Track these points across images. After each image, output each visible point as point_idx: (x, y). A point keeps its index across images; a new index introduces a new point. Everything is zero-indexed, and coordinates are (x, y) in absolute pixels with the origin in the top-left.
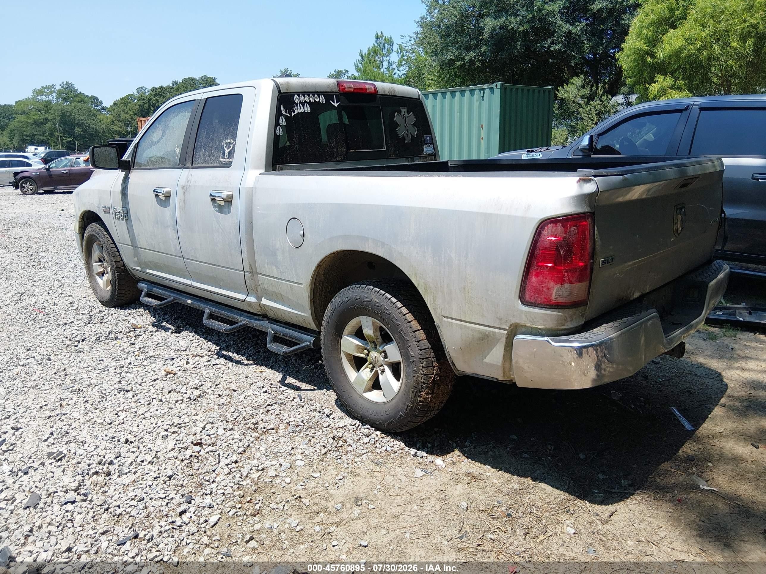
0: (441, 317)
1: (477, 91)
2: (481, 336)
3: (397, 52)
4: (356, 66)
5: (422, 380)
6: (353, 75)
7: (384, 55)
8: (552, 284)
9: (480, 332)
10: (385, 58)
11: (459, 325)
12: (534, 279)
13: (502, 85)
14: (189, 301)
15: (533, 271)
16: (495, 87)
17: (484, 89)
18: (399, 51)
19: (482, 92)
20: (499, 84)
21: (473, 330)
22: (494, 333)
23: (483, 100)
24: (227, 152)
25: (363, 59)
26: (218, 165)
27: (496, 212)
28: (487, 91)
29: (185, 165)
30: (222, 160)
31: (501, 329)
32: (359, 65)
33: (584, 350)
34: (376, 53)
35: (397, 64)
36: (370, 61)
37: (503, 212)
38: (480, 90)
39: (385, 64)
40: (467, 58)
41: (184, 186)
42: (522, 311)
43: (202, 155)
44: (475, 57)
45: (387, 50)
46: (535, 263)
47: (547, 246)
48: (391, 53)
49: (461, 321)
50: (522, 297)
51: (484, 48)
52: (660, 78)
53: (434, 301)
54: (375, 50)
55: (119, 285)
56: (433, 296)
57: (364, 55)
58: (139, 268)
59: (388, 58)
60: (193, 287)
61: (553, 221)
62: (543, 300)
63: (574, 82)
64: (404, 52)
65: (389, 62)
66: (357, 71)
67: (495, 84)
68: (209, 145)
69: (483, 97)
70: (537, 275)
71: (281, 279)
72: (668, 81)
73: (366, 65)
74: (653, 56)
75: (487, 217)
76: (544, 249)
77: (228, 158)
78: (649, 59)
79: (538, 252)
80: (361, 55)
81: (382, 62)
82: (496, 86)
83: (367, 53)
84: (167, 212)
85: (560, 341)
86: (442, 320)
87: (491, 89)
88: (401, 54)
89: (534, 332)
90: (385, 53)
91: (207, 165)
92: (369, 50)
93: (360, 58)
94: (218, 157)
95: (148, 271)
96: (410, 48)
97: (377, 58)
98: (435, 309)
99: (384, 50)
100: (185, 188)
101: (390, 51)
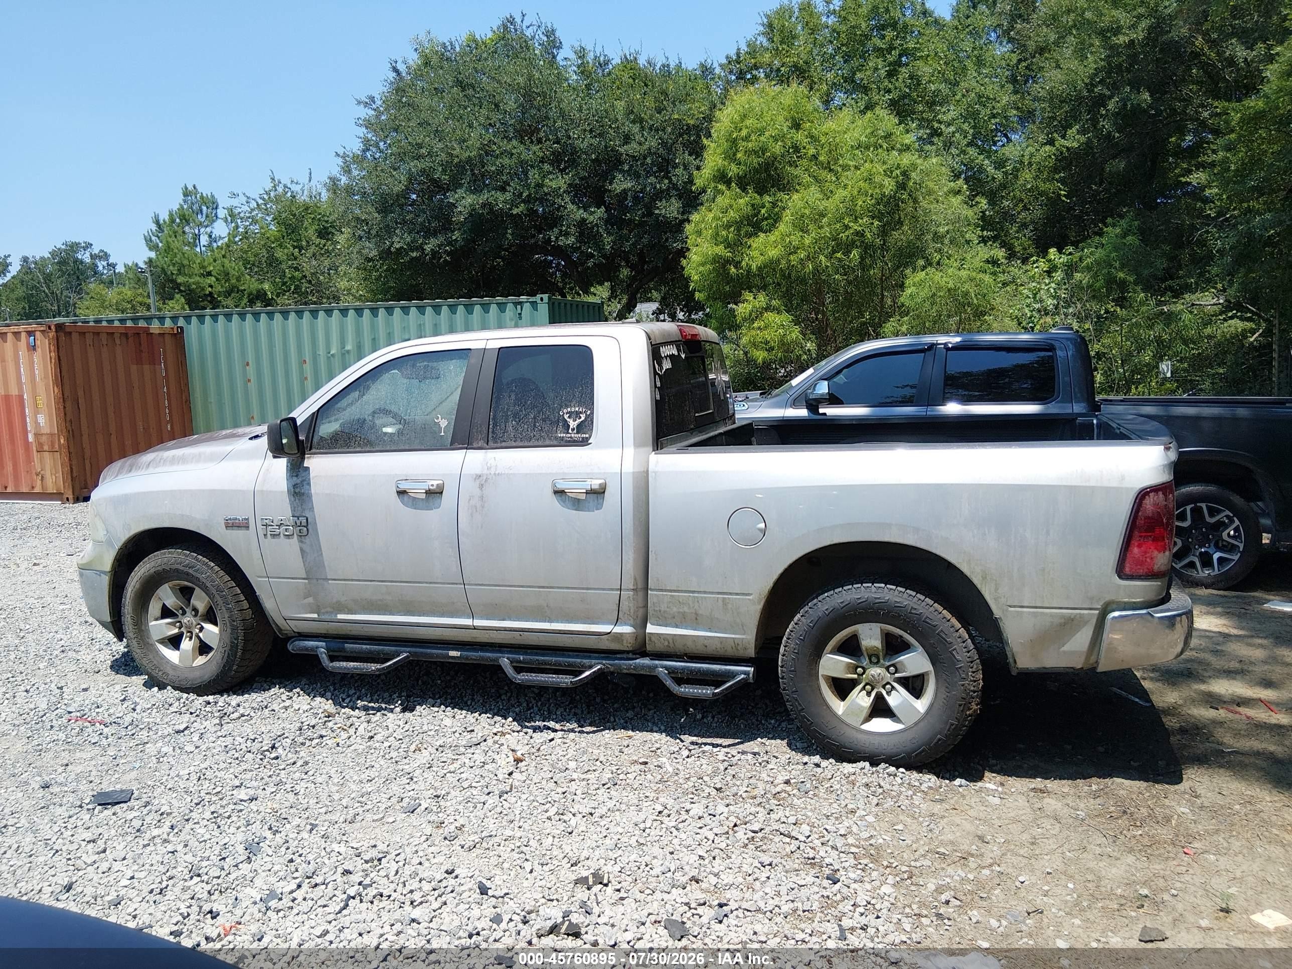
0: (1005, 608)
1: (510, 306)
2: (1063, 621)
3: (226, 220)
4: (148, 240)
5: (972, 688)
6: (102, 251)
7: (200, 225)
8: (1156, 553)
9: (1062, 616)
10: (202, 230)
11: (1034, 613)
12: (1136, 550)
13: (549, 298)
14: (454, 654)
15: (1135, 542)
16: (539, 301)
17: (521, 303)
18: (229, 219)
19: (519, 307)
20: (545, 297)
21: (1051, 615)
22: (1081, 615)
23: (520, 318)
24: (573, 424)
25: (159, 228)
26: (554, 442)
27: (1084, 484)
28: (527, 306)
29: (469, 444)
30: (562, 435)
31: (1091, 609)
32: (153, 238)
33: (1178, 619)
34: (185, 219)
35: (226, 240)
36: (175, 232)
37: (1092, 483)
38: (516, 304)
39: (204, 240)
40: (428, 248)
41: (478, 476)
42: (1119, 586)
44: (439, 246)
45: (207, 216)
46: (1136, 533)
47: (1150, 515)
48: (214, 221)
49: (1036, 607)
50: (1121, 572)
51: (456, 235)
52: (748, 295)
53: (996, 589)
54: (184, 216)
55: (244, 650)
56: (996, 585)
57: (161, 222)
58: (315, 616)
59: (209, 230)
60: (475, 628)
61: (1155, 489)
62: (1146, 570)
63: (596, 292)
64: (239, 221)
65: (210, 236)
66: (150, 249)
67: (539, 296)
69: (520, 314)
70: (1139, 546)
71: (705, 592)
72: (762, 299)
73: (170, 240)
74: (737, 265)
75: (1072, 490)
76: (1147, 518)
77: (578, 433)
78: (733, 270)
79: (1140, 522)
80: (157, 222)
81: (197, 237)
82: (542, 299)
83: (167, 218)
84: (432, 516)
85: (1161, 611)
86: (1007, 610)
87: (534, 304)
88: (233, 225)
89: (1127, 606)
90: (203, 220)
91: (525, 444)
92: (171, 215)
93: (154, 227)
94: (552, 432)
95: (340, 617)
96: (248, 215)
97: (187, 229)
98: (996, 599)
99: (199, 216)
100: (483, 478)
101: (212, 219)
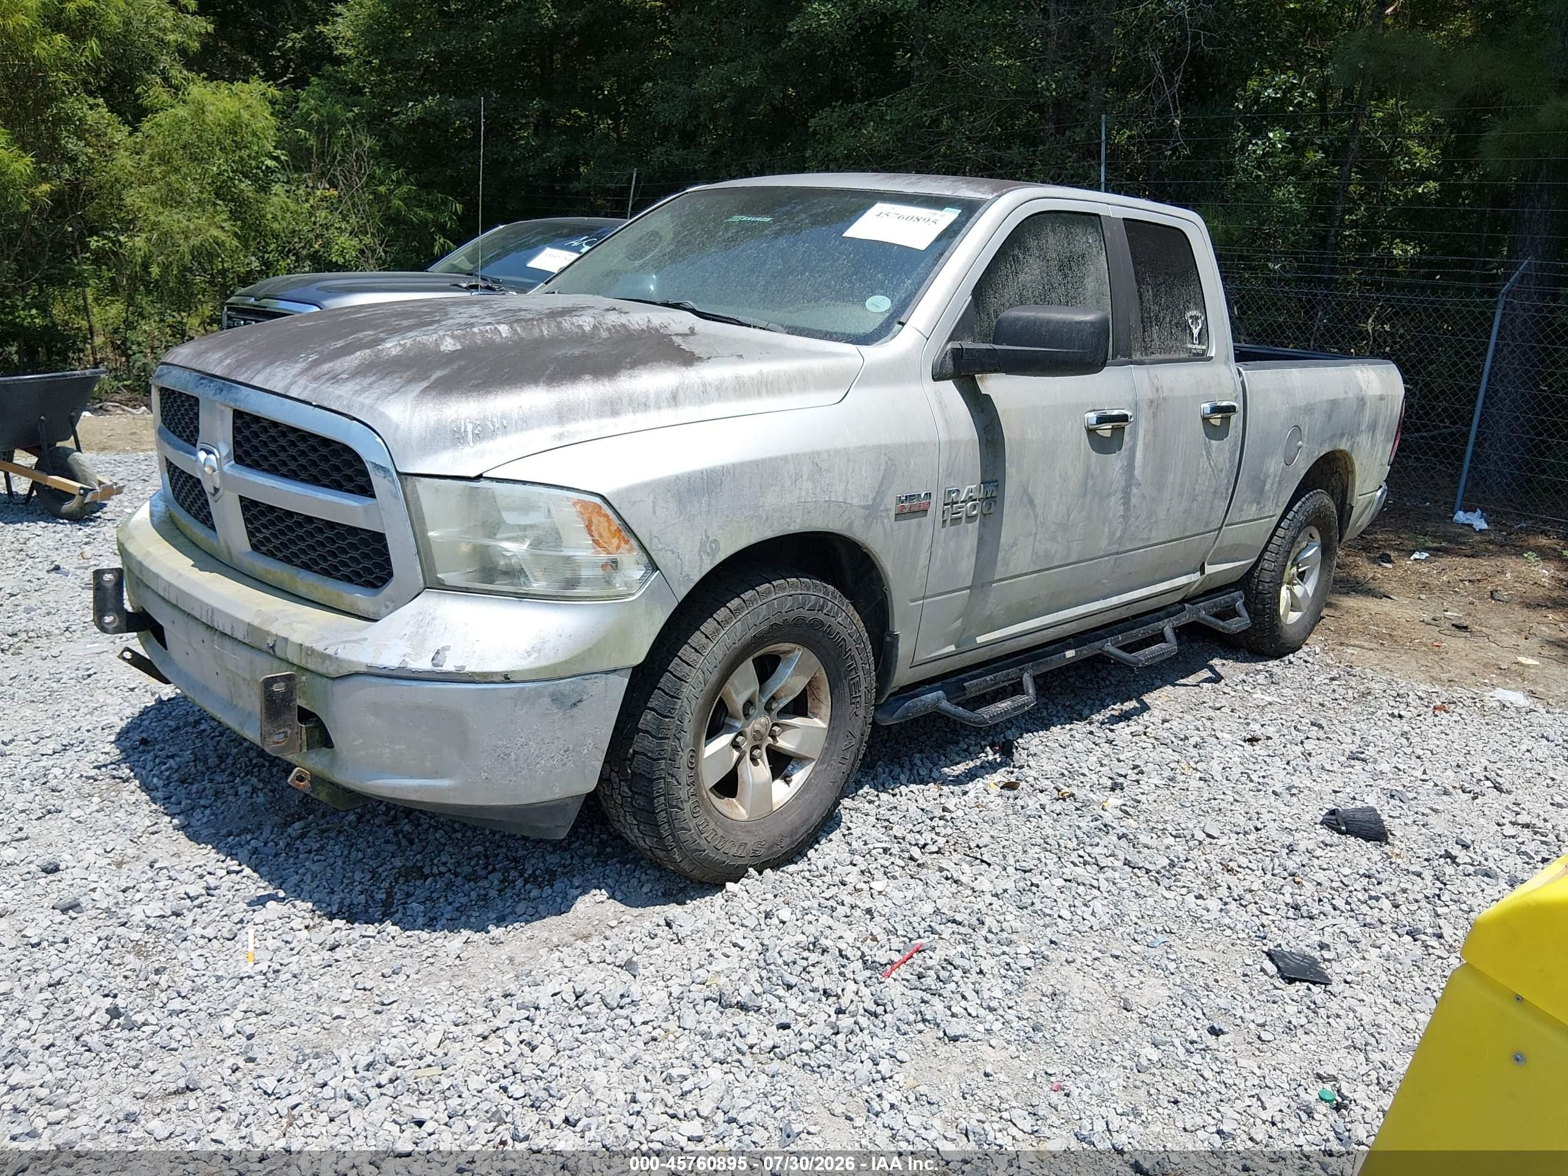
14: (1070, 653)
24: (1196, 332)
26: (1186, 356)
29: (1130, 356)
30: (1190, 346)
41: (1152, 402)
43: (1155, 336)
68: (1164, 318)
71: (1255, 520)
77: (1200, 343)
84: (1116, 461)
86: (1357, 499)
91: (1168, 357)
94: (1183, 342)
95: (980, 639)
100: (1155, 404)
